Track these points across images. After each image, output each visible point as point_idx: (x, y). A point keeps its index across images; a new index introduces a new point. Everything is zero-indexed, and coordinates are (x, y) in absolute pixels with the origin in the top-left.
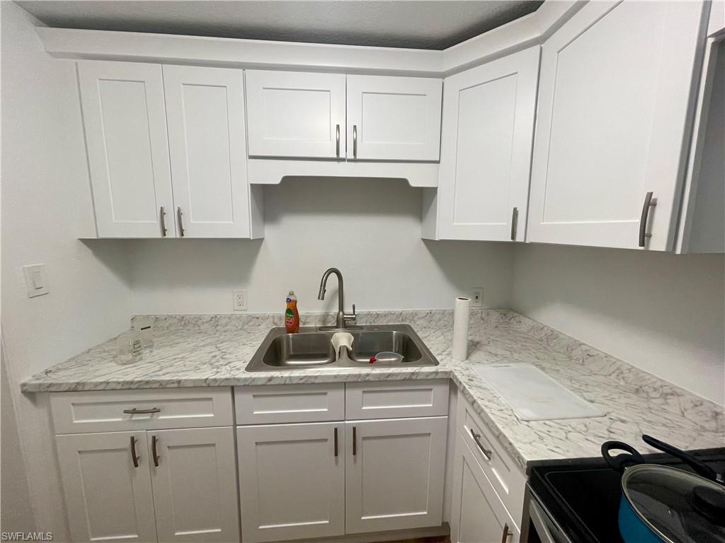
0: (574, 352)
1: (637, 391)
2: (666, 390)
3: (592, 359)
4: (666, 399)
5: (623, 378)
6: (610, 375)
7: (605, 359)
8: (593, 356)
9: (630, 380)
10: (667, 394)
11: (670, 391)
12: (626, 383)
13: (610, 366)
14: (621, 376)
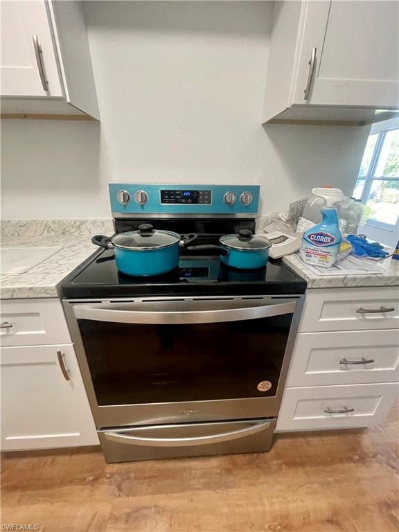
0: (6, 230)
1: (63, 233)
2: (78, 223)
3: (24, 228)
4: (79, 229)
5: (52, 230)
6: (43, 233)
7: (34, 223)
8: (25, 225)
9: (56, 230)
10: (79, 226)
11: (80, 223)
12: (55, 232)
13: (40, 226)
14: (50, 229)
